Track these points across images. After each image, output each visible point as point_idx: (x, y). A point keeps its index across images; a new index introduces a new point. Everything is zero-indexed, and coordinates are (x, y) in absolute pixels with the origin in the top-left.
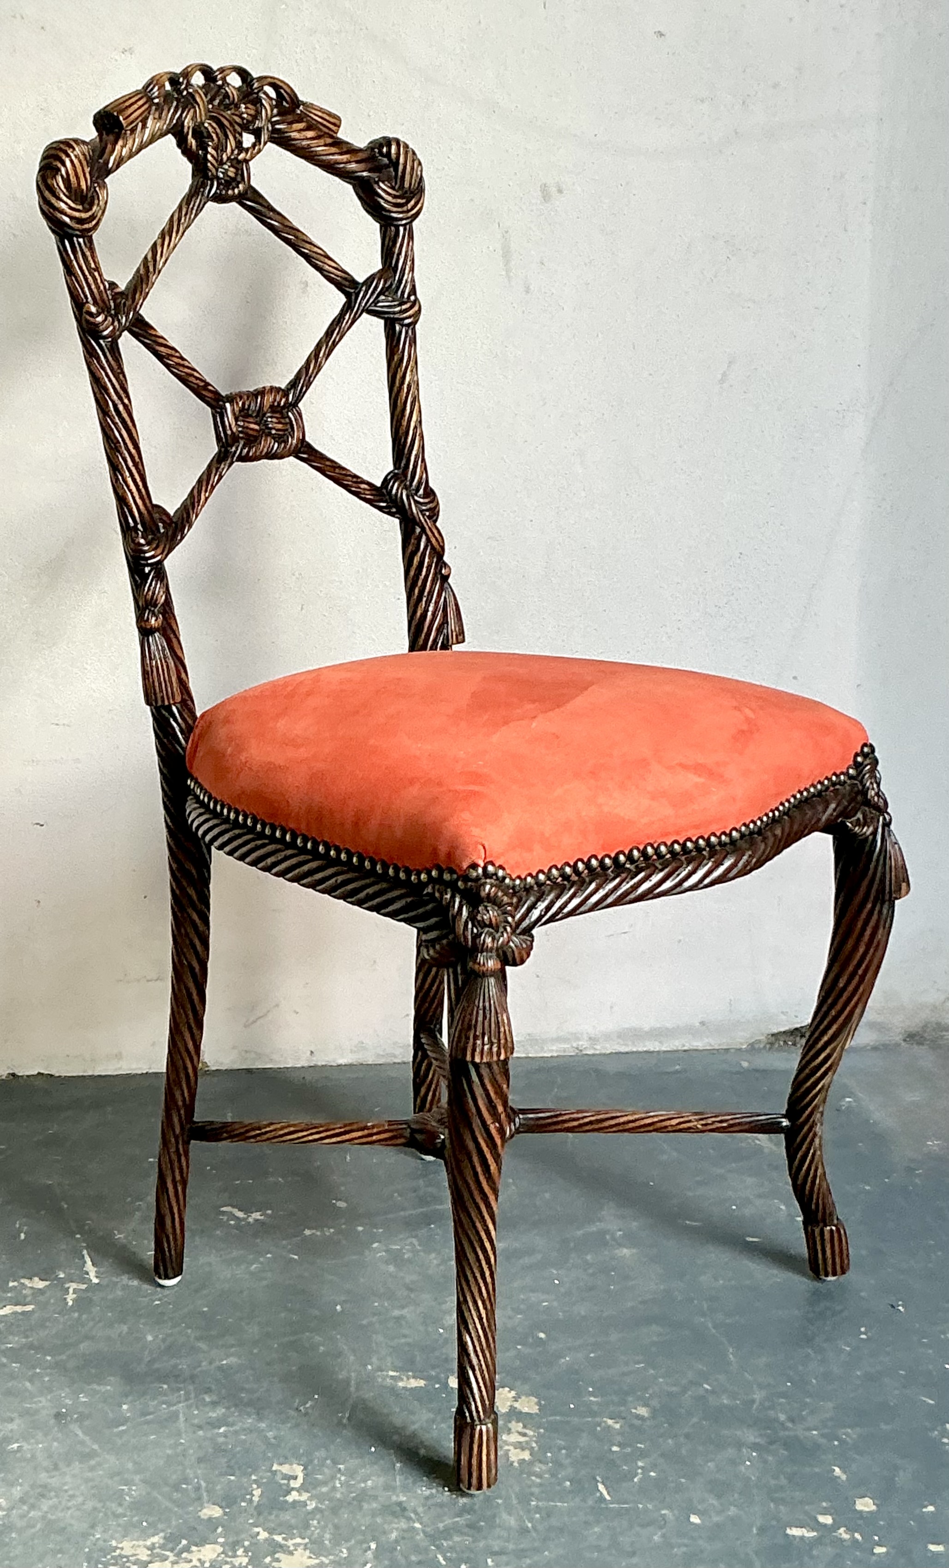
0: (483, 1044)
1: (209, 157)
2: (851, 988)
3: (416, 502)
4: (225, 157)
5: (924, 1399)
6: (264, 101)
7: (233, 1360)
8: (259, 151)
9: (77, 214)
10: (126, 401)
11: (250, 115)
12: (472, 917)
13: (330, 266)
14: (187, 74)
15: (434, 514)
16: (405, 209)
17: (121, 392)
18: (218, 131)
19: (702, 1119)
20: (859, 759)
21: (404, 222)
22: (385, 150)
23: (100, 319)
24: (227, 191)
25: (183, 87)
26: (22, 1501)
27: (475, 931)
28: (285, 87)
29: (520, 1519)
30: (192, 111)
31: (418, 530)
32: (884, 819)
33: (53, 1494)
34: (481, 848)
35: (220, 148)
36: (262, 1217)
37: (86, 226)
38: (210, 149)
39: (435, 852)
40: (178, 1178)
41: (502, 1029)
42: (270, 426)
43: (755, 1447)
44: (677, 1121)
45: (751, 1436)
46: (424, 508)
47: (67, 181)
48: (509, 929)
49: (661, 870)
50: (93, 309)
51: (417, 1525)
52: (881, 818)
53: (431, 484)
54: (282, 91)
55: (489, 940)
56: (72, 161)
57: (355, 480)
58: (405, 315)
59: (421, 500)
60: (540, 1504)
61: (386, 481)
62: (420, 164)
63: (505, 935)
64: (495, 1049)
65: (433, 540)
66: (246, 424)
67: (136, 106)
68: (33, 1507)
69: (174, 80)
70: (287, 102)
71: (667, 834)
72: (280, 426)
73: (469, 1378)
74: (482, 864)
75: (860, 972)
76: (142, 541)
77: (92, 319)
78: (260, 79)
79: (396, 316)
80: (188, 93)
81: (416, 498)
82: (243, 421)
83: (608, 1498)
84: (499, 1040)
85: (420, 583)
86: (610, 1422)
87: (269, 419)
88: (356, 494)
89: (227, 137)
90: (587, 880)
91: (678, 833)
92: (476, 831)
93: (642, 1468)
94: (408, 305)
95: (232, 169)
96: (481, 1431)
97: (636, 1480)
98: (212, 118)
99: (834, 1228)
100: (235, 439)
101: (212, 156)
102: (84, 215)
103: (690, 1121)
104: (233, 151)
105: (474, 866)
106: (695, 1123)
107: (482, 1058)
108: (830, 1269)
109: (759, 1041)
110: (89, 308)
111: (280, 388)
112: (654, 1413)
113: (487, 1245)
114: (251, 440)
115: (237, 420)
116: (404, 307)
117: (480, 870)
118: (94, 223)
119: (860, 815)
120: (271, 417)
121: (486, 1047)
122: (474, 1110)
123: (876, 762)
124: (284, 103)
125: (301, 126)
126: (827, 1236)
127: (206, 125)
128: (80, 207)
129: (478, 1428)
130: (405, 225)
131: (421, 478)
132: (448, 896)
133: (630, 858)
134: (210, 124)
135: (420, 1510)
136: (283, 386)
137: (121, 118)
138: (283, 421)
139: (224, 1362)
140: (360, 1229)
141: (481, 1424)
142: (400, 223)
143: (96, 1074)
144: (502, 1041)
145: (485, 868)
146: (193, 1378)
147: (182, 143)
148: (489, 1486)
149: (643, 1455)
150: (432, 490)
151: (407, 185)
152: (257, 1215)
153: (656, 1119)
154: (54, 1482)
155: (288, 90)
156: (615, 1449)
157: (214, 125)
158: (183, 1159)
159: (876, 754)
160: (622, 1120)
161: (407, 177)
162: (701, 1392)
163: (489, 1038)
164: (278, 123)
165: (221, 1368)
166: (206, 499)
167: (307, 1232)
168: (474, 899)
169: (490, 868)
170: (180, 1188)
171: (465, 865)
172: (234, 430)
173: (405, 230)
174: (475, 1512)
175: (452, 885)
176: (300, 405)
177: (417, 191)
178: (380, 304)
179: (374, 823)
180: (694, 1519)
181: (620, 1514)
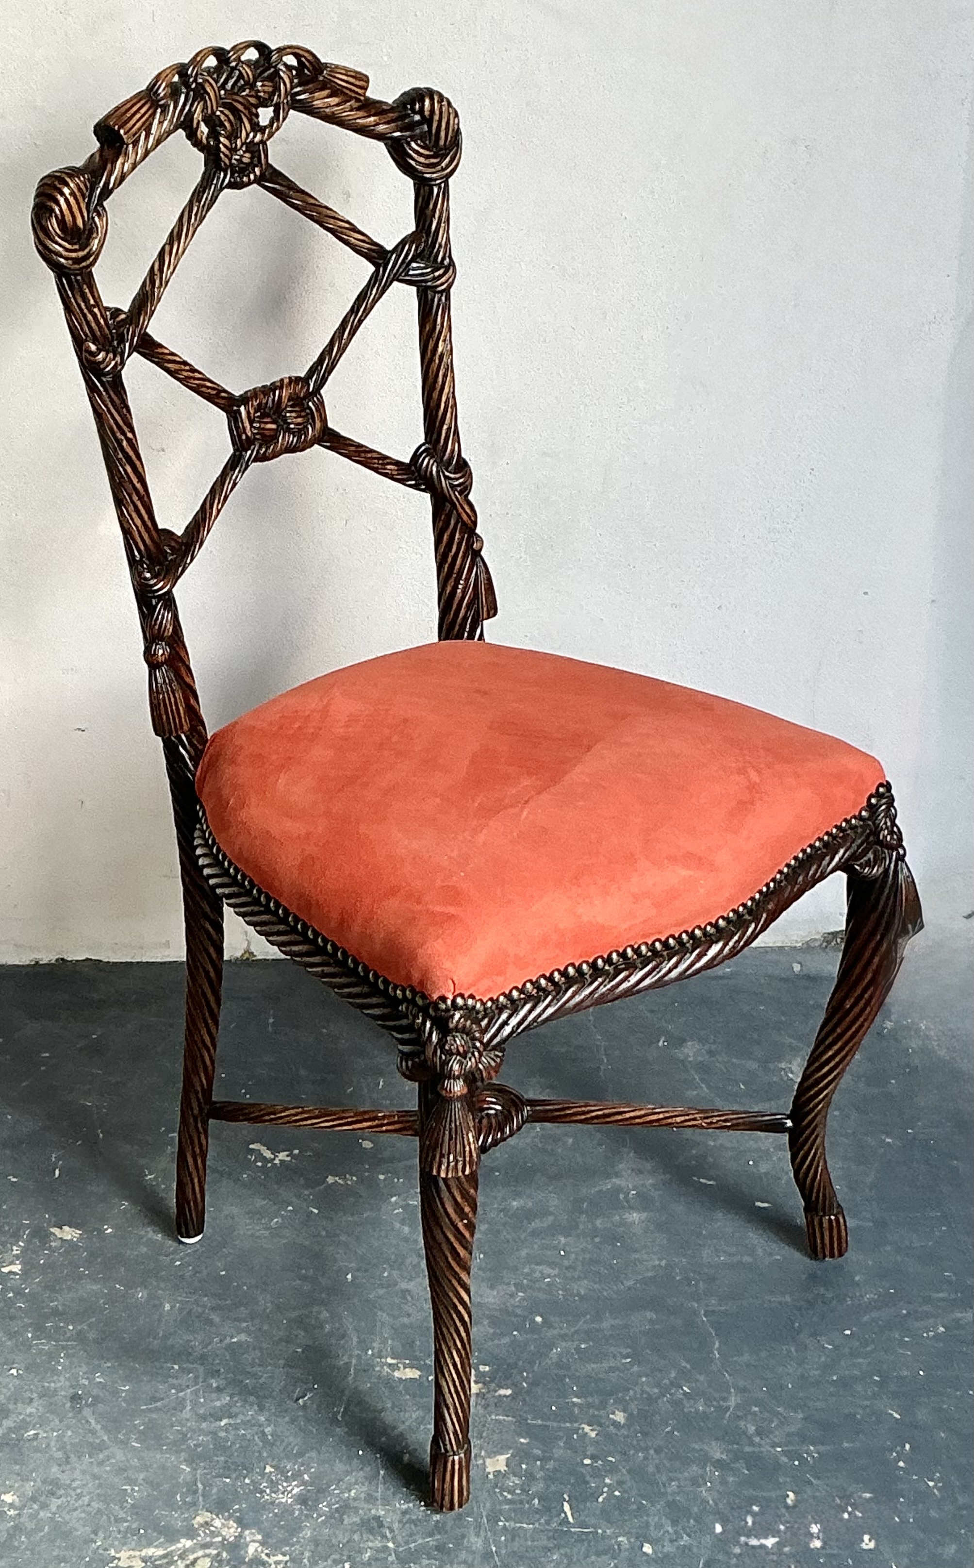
0: (449, 1163)
1: (223, 149)
2: (856, 1010)
3: (446, 477)
4: (239, 142)
5: (891, 1412)
6: (282, 74)
7: (243, 1337)
8: (278, 128)
9: (74, 255)
10: (130, 435)
11: (268, 92)
12: (442, 1043)
13: (355, 239)
14: (196, 61)
15: (466, 488)
16: (439, 168)
17: (125, 428)
18: (231, 117)
20: (873, 800)
21: (438, 182)
22: (417, 106)
23: (100, 357)
24: (241, 178)
25: (191, 80)
26: (34, 1498)
27: (444, 1057)
28: (306, 55)
29: (486, 1540)
30: (202, 103)
31: (448, 506)
32: (897, 854)
33: (62, 1492)
34: (450, 982)
35: (233, 135)
36: (289, 1159)
37: (84, 264)
38: (222, 139)
39: (409, 977)
40: (198, 1151)
41: (467, 1149)
42: (289, 421)
43: (719, 1464)
45: (717, 1452)
46: (456, 483)
47: (62, 222)
48: (476, 1054)
49: (641, 969)
50: (93, 348)
51: (391, 1545)
52: (894, 855)
53: (463, 455)
54: (303, 59)
55: (456, 1067)
56: (67, 200)
57: (381, 462)
58: (439, 282)
59: (452, 476)
60: (507, 1524)
61: (416, 456)
62: (456, 115)
63: (473, 1059)
64: (460, 1166)
65: (465, 517)
66: (263, 425)
67: (138, 116)
68: (44, 1506)
69: (182, 70)
70: (308, 70)
71: (648, 935)
72: (299, 420)
73: (444, 1416)
74: (451, 997)
76: (148, 575)
77: (92, 359)
78: (279, 50)
79: (429, 284)
80: (197, 84)
81: (447, 474)
82: (258, 422)
83: (571, 1519)
84: (464, 1157)
85: (450, 560)
86: (587, 1429)
87: (288, 415)
88: (385, 475)
89: (242, 121)
90: (563, 987)
91: (660, 933)
92: (447, 964)
93: (608, 1486)
94: (441, 272)
95: (248, 155)
96: (453, 1461)
97: (600, 1500)
98: (225, 105)
99: (833, 1217)
100: (250, 442)
101: (225, 146)
102: (81, 254)
103: (695, 1119)
104: (248, 135)
105: (443, 999)
106: (700, 1122)
107: (447, 1174)
108: (827, 1253)
109: (815, 940)
110: (89, 347)
111: (300, 378)
112: (630, 1417)
114: (268, 439)
115: (251, 422)
116: (437, 274)
117: (449, 1002)
118: (91, 259)
120: (290, 412)
121: (452, 1164)
122: (442, 1210)
123: (891, 801)
124: (306, 71)
125: (324, 93)
126: (826, 1224)
127: (218, 113)
128: (77, 247)
129: (451, 1458)
130: (438, 185)
131: (453, 451)
132: (420, 1021)
133: (608, 961)
134: (221, 112)
135: (396, 1526)
136: (302, 375)
137: (122, 132)
138: (303, 414)
139: (235, 1340)
140: (382, 1177)
141: (454, 1454)
142: (433, 183)
143: (145, 960)
144: (467, 1159)
145: (454, 1001)
146: (203, 1358)
147: (192, 135)
148: (460, 1506)
149: (612, 1469)
150: (465, 464)
151: (442, 143)
152: (283, 1156)
153: (661, 1116)
154: (65, 1478)
155: (310, 58)
156: (587, 1461)
157: (227, 112)
158: (203, 1136)
159: (892, 791)
160: (628, 1115)
161: (443, 134)
162: (679, 1395)
163: (455, 1158)
164: (298, 94)
165: (230, 1347)
166: (219, 511)
167: (330, 1180)
168: (443, 1027)
169: (460, 1001)
170: (199, 1161)
171: (435, 996)
172: (249, 434)
173: (440, 188)
174: (446, 1532)
175: (424, 1010)
176: (322, 391)
177: (455, 142)
178: (411, 272)
179: (356, 928)
180: (647, 1549)
181: (580, 1539)
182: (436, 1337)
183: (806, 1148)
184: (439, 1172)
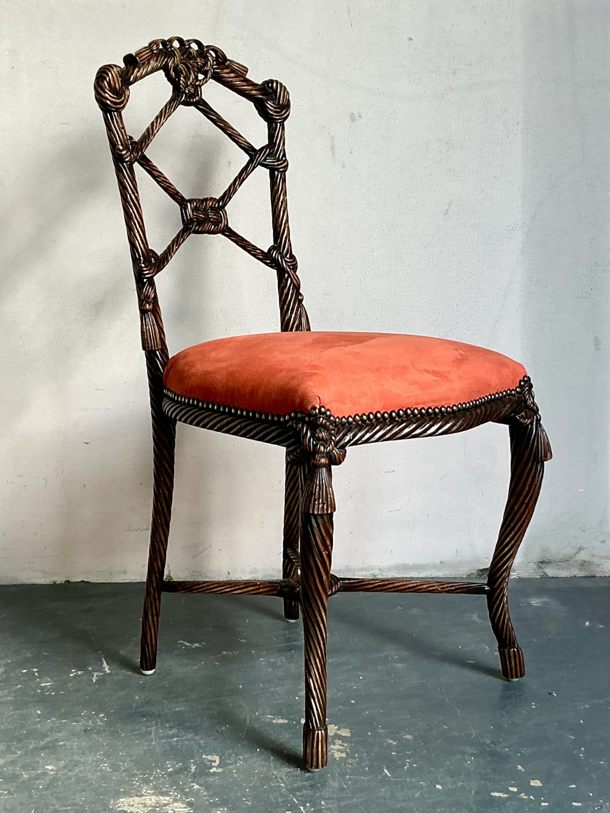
0: (319, 504)
1: (181, 82)
2: (522, 510)
3: (286, 261)
4: (189, 83)
5: (569, 736)
6: (209, 58)
7: (182, 708)
8: (206, 82)
9: (114, 100)
10: (136, 194)
11: (203, 64)
12: (313, 435)
13: (242, 140)
14: (171, 41)
15: (295, 268)
16: (280, 114)
17: (134, 190)
18: (186, 69)
19: (441, 585)
20: (522, 383)
21: (280, 121)
22: (270, 85)
23: (124, 152)
24: (190, 99)
25: (168, 47)
26: (64, 767)
27: (315, 443)
28: (220, 51)
29: (340, 784)
30: (173, 59)
31: (286, 275)
32: (537, 417)
33: (81, 765)
34: (318, 398)
35: (187, 78)
36: (200, 646)
37: (117, 106)
38: (182, 78)
39: (293, 402)
40: (154, 612)
41: (329, 496)
42: (210, 216)
43: (472, 755)
44: (427, 586)
45: (469, 750)
46: (289, 264)
47: (109, 84)
48: (333, 443)
49: (415, 423)
50: (120, 147)
51: (282, 785)
52: (535, 417)
53: (293, 253)
54: (219, 54)
55: (322, 448)
56: (112, 75)
57: (253, 248)
58: (280, 167)
59: (288, 260)
60: (351, 777)
61: (270, 250)
62: (288, 93)
63: (331, 446)
64: (325, 507)
65: (295, 282)
66: (198, 214)
67: (145, 53)
68: (70, 771)
69: (164, 43)
70: (221, 59)
71: (418, 404)
72: (215, 217)
73: (312, 706)
74: (318, 407)
75: (526, 501)
76: (143, 265)
77: (119, 152)
78: (207, 47)
79: (276, 167)
80: (171, 50)
81: (286, 259)
83: (389, 775)
84: (327, 502)
85: (287, 303)
86: (391, 741)
87: (210, 213)
88: (254, 255)
89: (190, 74)
90: (375, 424)
91: (424, 404)
92: (314, 390)
93: (409, 762)
94: (282, 162)
95: (193, 89)
96: (318, 734)
97: (405, 768)
98: (182, 63)
99: (515, 650)
100: (191, 221)
101: (183, 81)
102: (118, 101)
103: (434, 586)
104: (193, 80)
105: (315, 408)
106: (437, 587)
107: (318, 511)
108: (514, 675)
109: (473, 574)
110: (118, 146)
111: (215, 199)
112: (415, 738)
113: (322, 625)
114: (201, 222)
115: (193, 212)
116: (279, 163)
117: (317, 411)
118: (122, 105)
119: (523, 413)
120: (210, 212)
121: (321, 506)
122: (314, 543)
123: (531, 386)
124: (220, 60)
125: (227, 71)
126: (512, 654)
127: (180, 66)
128: (114, 97)
129: (317, 732)
130: (280, 123)
131: (288, 249)
132: (300, 425)
133: (398, 414)
134: (182, 66)
135: (284, 778)
136: (217, 198)
137: (137, 59)
138: (217, 214)
139: (177, 709)
140: (253, 652)
141: (318, 730)
142: (277, 121)
143: (113, 582)
144: (329, 503)
145: (320, 410)
146: (159, 716)
147: (168, 75)
148: (322, 766)
149: (409, 757)
150: (294, 256)
151: (281, 102)
152: (197, 645)
153: (415, 585)
154: (82, 760)
155: (221, 53)
156: (393, 753)
157: (184, 66)
158: (157, 602)
159: (532, 381)
160: (396, 585)
161: (281, 99)
162: (442, 729)
163: (322, 501)
164: (216, 68)
165: (176, 713)
166: (177, 250)
167: (224, 653)
168: (314, 426)
169: (323, 410)
170: (155, 618)
171: (309, 408)
172: (192, 216)
173: (280, 125)
174: (315, 779)
175: (302, 420)
176: (226, 208)
177: (287, 106)
178: (267, 161)
179: (261, 392)
180: (439, 787)
181: (396, 783)
182: (306, 650)
183: (498, 602)
184: (313, 510)
